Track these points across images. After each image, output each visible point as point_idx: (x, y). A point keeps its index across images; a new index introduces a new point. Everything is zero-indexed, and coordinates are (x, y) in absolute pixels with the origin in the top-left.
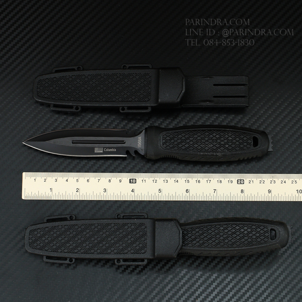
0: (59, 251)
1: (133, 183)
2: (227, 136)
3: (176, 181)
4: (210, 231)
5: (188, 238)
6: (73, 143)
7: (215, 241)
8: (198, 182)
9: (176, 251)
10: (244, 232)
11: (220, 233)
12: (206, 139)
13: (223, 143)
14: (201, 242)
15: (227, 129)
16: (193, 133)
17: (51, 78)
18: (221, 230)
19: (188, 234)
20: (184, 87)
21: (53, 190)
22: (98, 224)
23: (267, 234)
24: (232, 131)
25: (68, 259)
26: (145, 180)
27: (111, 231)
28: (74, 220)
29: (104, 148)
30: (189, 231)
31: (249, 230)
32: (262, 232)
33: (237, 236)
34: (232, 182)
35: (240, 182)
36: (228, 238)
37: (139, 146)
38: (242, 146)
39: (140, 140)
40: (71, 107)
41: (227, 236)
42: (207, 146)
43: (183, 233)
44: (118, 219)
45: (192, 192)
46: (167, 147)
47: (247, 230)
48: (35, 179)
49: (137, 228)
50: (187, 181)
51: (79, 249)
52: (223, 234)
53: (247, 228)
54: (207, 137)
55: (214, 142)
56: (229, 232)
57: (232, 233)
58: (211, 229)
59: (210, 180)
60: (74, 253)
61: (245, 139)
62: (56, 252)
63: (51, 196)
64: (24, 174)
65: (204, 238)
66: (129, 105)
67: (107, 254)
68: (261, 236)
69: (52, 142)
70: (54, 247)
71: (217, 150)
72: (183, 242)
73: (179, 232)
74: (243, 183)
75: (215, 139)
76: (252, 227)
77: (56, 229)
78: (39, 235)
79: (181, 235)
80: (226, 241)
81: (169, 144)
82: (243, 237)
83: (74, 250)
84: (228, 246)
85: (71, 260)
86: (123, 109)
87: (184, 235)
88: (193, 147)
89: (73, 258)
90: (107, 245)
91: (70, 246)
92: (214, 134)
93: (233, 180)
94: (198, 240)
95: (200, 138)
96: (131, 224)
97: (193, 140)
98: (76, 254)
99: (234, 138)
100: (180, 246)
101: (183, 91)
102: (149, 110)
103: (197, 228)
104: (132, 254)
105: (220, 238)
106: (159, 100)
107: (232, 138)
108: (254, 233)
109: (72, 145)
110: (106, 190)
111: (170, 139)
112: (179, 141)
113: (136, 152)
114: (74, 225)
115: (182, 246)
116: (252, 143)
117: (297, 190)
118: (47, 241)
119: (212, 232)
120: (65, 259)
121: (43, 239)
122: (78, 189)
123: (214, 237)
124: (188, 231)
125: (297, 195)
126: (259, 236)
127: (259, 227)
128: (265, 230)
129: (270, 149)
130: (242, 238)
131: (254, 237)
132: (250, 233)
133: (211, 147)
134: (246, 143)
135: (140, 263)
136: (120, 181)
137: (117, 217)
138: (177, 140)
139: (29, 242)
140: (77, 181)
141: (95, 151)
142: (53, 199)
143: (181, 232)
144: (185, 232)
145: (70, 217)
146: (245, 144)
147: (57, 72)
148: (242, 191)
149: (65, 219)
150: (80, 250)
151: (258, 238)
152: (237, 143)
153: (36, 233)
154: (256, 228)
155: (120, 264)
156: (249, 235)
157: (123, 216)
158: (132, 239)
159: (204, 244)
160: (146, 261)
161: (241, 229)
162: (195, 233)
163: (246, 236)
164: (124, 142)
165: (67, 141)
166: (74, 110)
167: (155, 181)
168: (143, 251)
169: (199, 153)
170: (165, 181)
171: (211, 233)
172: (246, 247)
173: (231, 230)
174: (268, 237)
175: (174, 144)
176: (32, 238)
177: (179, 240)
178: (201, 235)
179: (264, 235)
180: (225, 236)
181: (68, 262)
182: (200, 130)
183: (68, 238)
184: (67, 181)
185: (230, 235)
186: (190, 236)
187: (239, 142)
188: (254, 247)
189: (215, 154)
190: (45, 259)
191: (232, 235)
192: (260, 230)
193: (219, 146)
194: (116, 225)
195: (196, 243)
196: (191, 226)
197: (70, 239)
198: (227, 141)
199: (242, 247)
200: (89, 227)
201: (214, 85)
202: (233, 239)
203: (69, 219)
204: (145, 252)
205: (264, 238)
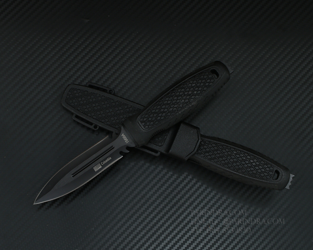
0: (89, 115)
4: (224, 151)
5: (203, 149)
7: (225, 160)
9: (188, 155)
10: (253, 163)
11: (232, 155)
14: (213, 156)
18: (234, 154)
19: (204, 145)
22: (131, 106)
23: (271, 173)
25: (94, 125)
28: (112, 94)
30: (207, 143)
31: (258, 163)
32: (268, 169)
33: (245, 164)
36: (237, 162)
43: (200, 143)
47: (256, 163)
51: (107, 120)
52: (234, 157)
53: (256, 161)
58: (226, 149)
60: (100, 122)
62: (86, 114)
65: (217, 154)
68: (265, 173)
70: (86, 110)
72: (197, 150)
73: (198, 140)
76: (261, 162)
77: (94, 96)
78: (77, 95)
79: (199, 143)
80: (235, 164)
82: (250, 167)
83: (102, 119)
84: (234, 169)
85: (96, 127)
89: (98, 126)
91: (99, 114)
94: (211, 153)
98: (102, 123)
100: (194, 152)
103: (214, 143)
105: (230, 160)
108: (261, 167)
114: (111, 98)
115: (195, 154)
118: (82, 102)
120: (91, 124)
121: (80, 99)
123: (225, 157)
126: (264, 171)
127: (267, 164)
128: (272, 169)
131: (259, 171)
132: (257, 166)
135: (153, 153)
139: (66, 97)
143: (200, 141)
144: (203, 143)
145: (110, 90)
149: (104, 90)
150: (107, 122)
151: (262, 173)
153: (76, 92)
154: (264, 164)
159: (214, 159)
160: (158, 154)
161: (251, 160)
162: (211, 147)
163: (253, 167)
164: (113, 146)
168: (160, 144)
171: (224, 153)
172: (250, 176)
173: (242, 157)
174: (272, 175)
176: (70, 94)
177: (195, 147)
178: (215, 151)
179: (268, 172)
180: (235, 160)
181: (92, 127)
183: (101, 107)
185: (239, 160)
186: (205, 148)
188: (256, 179)
190: (74, 117)
191: (241, 161)
192: (267, 167)
196: (209, 140)
197: (102, 109)
199: (246, 175)
200: (123, 105)
203: (108, 92)
204: (161, 146)
205: (267, 175)
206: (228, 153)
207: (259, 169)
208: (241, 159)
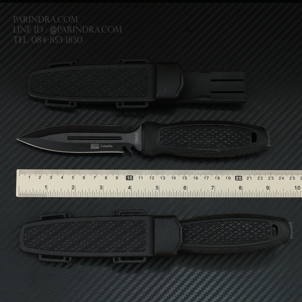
0: (56, 249)
1: (129, 180)
2: (225, 131)
3: (173, 178)
4: (211, 228)
5: (189, 235)
6: (68, 139)
7: (216, 237)
8: (196, 178)
9: (176, 248)
10: (246, 229)
11: (221, 229)
12: (205, 134)
13: (221, 138)
14: (202, 239)
15: (225, 125)
16: (191, 128)
17: (45, 73)
18: (223, 227)
19: (188, 231)
20: (182, 82)
21: (48, 187)
22: (95, 221)
23: (269, 231)
24: (230, 126)
25: (65, 258)
26: (142, 177)
27: (109, 228)
28: (70, 218)
29: (100, 144)
30: (190, 227)
31: (251, 226)
32: (263, 228)
33: (238, 233)
34: (230, 178)
35: (238, 178)
36: (230, 234)
37: (136, 142)
38: (240, 142)
39: (137, 136)
40: (66, 103)
41: (228, 233)
42: (205, 142)
43: (183, 230)
44: (116, 216)
45: (189, 189)
46: (165, 142)
47: (249, 226)
48: (29, 176)
49: (136, 225)
50: (184, 178)
51: (76, 247)
52: (224, 231)
53: (248, 224)
54: (205, 133)
55: (213, 137)
56: (230, 229)
57: (233, 230)
58: (212, 225)
59: (208, 177)
60: (70, 251)
61: (244, 134)
62: (52, 250)
63: (46, 193)
64: (18, 171)
65: (205, 235)
66: (126, 101)
67: (105, 252)
68: (262, 233)
69: (47, 138)
70: (50, 246)
71: (215, 146)
72: (183, 239)
73: (180, 229)
74: (241, 180)
75: (213, 135)
76: (253, 223)
77: (52, 227)
78: (34, 233)
79: (181, 231)
80: (228, 238)
81: (167, 140)
82: (245, 233)
83: (71, 248)
84: (230, 243)
85: (67, 259)
86: (120, 104)
87: (184, 231)
88: (191, 143)
89: (70, 257)
90: (105, 243)
91: (66, 244)
92: (213, 130)
93: (231, 176)
94: (198, 237)
95: (199, 134)
96: (129, 221)
97: (191, 136)
98: (73, 253)
99: (233, 133)
100: (180, 243)
101: (182, 86)
102: (146, 106)
103: (197, 225)
104: (130, 252)
105: (221, 235)
106: (157, 95)
107: (230, 133)
108: (255, 229)
109: (67, 141)
110: (102, 187)
111: (168, 135)
112: (177, 137)
113: (133, 148)
114: (71, 222)
115: (183, 243)
116: (251, 139)
117: (295, 187)
118: (42, 239)
119: (213, 229)
120: (62, 258)
121: (39, 237)
122: (73, 187)
123: (215, 234)
124: (188, 227)
125: (295, 191)
126: (261, 232)
127: (261, 223)
128: (267, 226)
129: (269, 145)
130: (244, 235)
131: (256, 233)
132: (251, 230)
133: (209, 143)
134: (245, 138)
135: (139, 261)
136: (117, 178)
137: (115, 214)
138: (175, 136)
139: (24, 241)
140: (73, 178)
141: (92, 148)
142: (48, 197)
143: (181, 229)
144: (185, 229)
145: (67, 214)
146: (244, 140)
147: (51, 67)
148: (240, 188)
149: (61, 217)
150: (77, 248)
151: (260, 234)
152: (236, 139)
153: (31, 231)
154: (257, 224)
155: (118, 262)
156: (250, 231)
157: (121, 213)
158: (131, 237)
159: (204, 241)
160: (144, 260)
161: (242, 225)
162: (196, 230)
163: (248, 232)
164: (121, 138)
165: (62, 138)
166: (69, 106)
167: (152, 178)
168: (142, 249)
169: (197, 149)
170: (162, 178)
171: (211, 230)
172: (248, 243)
173: (232, 226)
174: (270, 233)
175: (172, 140)
176: (27, 236)
177: (180, 237)
178: (202, 232)
179: (265, 231)
180: (226, 233)
181: (64, 260)
182: (198, 126)
183: (64, 236)
184: (63, 178)
185: (231, 231)
186: (190, 233)
187: (238, 138)
188: (256, 243)
189: (213, 150)
190: (40, 258)
191: (233, 232)
192: (262, 226)
193: (218, 141)
194: (114, 223)
195: (197, 240)
196: (191, 223)
197: (67, 238)
198: (225, 137)
199: (244, 244)
200: (86, 225)
201: (212, 80)
202: (234, 235)
203: (65, 217)
204: (144, 250)
205: (265, 234)
206: (216, 228)
207: (255, 232)
208: (232, 229)
